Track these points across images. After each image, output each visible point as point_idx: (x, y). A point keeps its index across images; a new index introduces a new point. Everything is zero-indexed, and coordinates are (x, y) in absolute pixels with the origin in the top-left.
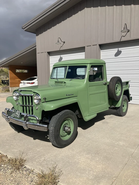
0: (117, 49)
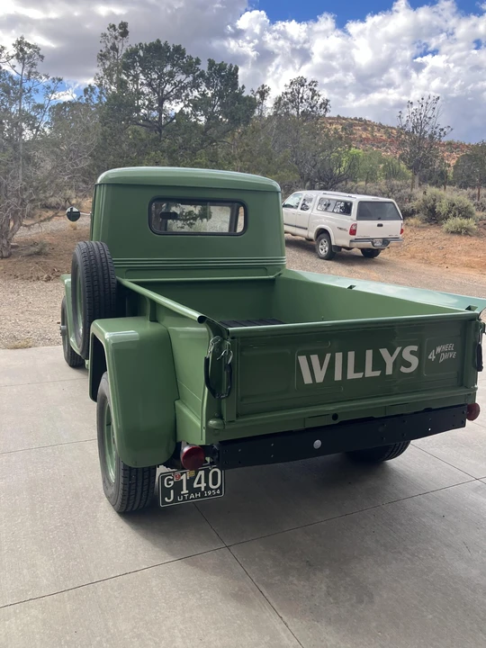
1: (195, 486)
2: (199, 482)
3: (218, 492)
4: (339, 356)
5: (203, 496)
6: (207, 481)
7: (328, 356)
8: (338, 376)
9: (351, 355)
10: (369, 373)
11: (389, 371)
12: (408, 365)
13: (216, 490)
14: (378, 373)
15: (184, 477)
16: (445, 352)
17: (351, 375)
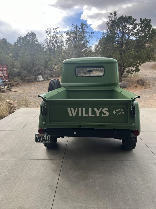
1: (44, 139)
2: (45, 138)
3: (50, 141)
4: (80, 109)
5: (46, 142)
6: (47, 138)
7: (77, 109)
8: (80, 115)
9: (84, 109)
10: (90, 115)
11: (98, 115)
12: (105, 114)
13: (49, 141)
14: (94, 115)
15: (41, 136)
16: (120, 111)
17: (84, 115)
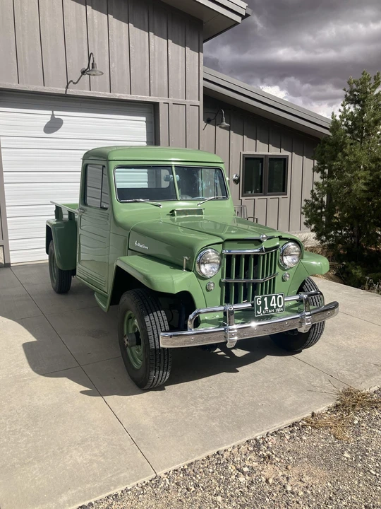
0: (50, 112)
